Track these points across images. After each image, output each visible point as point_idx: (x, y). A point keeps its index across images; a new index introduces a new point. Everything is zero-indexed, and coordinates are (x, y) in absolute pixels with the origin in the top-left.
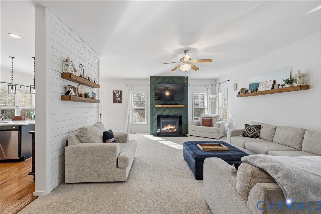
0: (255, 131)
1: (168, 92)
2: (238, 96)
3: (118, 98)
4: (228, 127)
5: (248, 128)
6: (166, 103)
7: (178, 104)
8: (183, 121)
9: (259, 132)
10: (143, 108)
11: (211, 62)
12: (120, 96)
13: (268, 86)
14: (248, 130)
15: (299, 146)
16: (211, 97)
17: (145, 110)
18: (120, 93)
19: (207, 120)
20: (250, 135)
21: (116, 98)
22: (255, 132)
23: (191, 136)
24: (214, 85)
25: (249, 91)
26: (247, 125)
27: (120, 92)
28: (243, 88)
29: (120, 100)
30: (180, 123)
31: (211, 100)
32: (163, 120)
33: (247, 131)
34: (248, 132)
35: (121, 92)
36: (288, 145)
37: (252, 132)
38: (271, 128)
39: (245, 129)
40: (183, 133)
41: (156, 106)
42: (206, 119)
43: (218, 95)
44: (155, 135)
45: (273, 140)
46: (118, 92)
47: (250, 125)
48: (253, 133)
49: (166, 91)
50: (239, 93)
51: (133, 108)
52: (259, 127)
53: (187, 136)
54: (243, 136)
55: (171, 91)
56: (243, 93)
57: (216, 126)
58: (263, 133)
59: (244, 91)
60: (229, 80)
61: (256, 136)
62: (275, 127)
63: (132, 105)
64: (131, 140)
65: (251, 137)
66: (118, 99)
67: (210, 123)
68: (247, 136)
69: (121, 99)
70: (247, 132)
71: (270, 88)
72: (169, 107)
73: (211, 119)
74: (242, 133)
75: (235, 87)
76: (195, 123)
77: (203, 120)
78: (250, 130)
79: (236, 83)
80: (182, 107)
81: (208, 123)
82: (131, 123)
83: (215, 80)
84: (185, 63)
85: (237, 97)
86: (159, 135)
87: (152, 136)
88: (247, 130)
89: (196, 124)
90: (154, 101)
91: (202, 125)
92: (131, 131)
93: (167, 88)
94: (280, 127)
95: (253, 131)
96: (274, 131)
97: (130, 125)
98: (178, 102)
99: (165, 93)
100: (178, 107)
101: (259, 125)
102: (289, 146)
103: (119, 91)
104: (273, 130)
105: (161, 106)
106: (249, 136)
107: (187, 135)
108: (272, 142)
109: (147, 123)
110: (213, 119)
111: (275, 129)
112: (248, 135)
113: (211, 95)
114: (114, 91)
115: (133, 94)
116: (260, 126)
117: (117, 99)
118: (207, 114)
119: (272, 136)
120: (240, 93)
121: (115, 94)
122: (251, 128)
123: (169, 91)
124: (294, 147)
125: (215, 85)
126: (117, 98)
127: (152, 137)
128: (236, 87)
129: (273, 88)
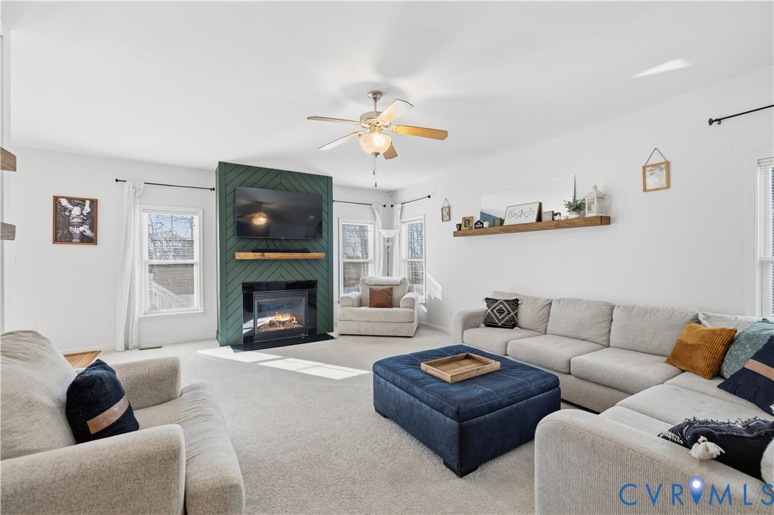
0: (509, 313)
1: (265, 215)
2: (455, 234)
3: (81, 224)
4: (425, 304)
5: (495, 308)
6: (272, 247)
7: (306, 251)
8: (319, 297)
9: (516, 314)
10: (189, 261)
11: (443, 139)
12: (91, 219)
13: (527, 214)
14: (495, 311)
15: (605, 338)
16: (385, 234)
17: (196, 269)
18: (87, 209)
19: (382, 290)
20: (502, 323)
21: (70, 224)
22: (510, 316)
23: (343, 335)
24: (388, 206)
25: (486, 224)
26: (491, 299)
27: (88, 203)
28: (468, 215)
29: (88, 233)
30: (312, 304)
31: (382, 242)
32: (259, 298)
33: (495, 314)
34: (496, 317)
35: (94, 203)
36: (583, 337)
37: (504, 315)
38: (540, 303)
39: (486, 308)
40: (320, 330)
41: (240, 256)
42: (380, 288)
43: (398, 231)
44: (236, 346)
45: (546, 330)
46: (80, 202)
47: (497, 301)
48: (507, 318)
49: (256, 212)
50: (459, 226)
51: (145, 263)
52: (515, 303)
53: (332, 338)
54: (487, 326)
55: (272, 215)
56: (468, 228)
57: (408, 305)
58: (525, 314)
59: (469, 222)
60: (429, 197)
61: (512, 324)
62: (548, 302)
63: (139, 253)
64: (187, 385)
65: (504, 326)
66: (82, 229)
67: (387, 298)
68: (495, 326)
69: (93, 227)
70: (494, 317)
71: (533, 219)
72: (281, 260)
73: (392, 289)
74: (482, 319)
75: (445, 214)
76: (353, 300)
77: (372, 292)
78: (501, 311)
79: (446, 205)
80: (317, 260)
81: (383, 298)
82: (138, 313)
83: (391, 193)
84: (374, 130)
85: (454, 236)
86: (250, 342)
87: (229, 350)
88: (492, 311)
89: (355, 303)
90: (233, 241)
91: (371, 306)
92: (139, 340)
93: (260, 204)
94: (559, 301)
95: (507, 312)
96: (548, 310)
97: (136, 319)
98: (307, 245)
99: (253, 217)
100: (307, 260)
101: (515, 298)
102: (583, 340)
103: (83, 200)
104: (545, 309)
105: (258, 256)
106: (499, 324)
107: (330, 334)
108: (546, 333)
109: (201, 310)
110: (394, 288)
111: (548, 306)
112: (497, 322)
113: (383, 229)
114: (56, 199)
115: (145, 215)
116: (517, 300)
117: (77, 231)
118: (375, 274)
119: (544, 321)
120: (463, 228)
121: (65, 209)
122: (501, 306)
123: (265, 212)
124: (596, 341)
125: (392, 206)
126: (73, 226)
127: (228, 353)
128: (447, 213)
129: (539, 219)
